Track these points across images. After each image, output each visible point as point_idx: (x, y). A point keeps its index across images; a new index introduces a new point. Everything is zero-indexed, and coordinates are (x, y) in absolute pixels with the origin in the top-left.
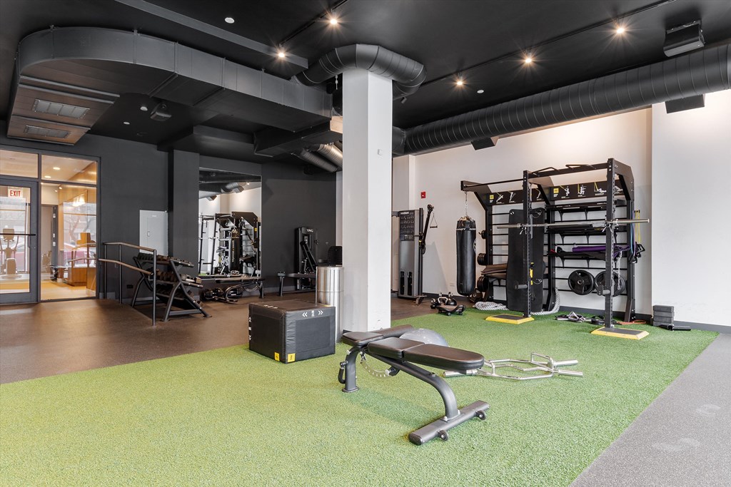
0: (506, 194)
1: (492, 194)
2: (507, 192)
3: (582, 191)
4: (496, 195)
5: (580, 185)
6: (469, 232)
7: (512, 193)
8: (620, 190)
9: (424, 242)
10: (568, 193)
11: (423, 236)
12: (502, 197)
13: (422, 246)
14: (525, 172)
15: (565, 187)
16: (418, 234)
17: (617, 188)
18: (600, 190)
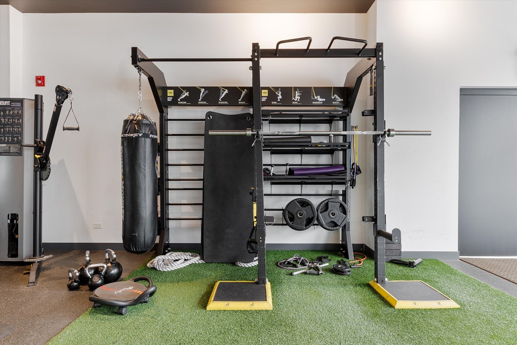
0: (194, 92)
1: (171, 88)
2: (195, 88)
3: (297, 97)
4: (178, 91)
5: (296, 89)
6: (148, 141)
7: (203, 90)
8: (340, 100)
9: (47, 158)
10: (280, 97)
11: (43, 149)
12: (187, 94)
13: (42, 166)
14: (255, 46)
15: (277, 89)
16: (32, 143)
17: (337, 97)
18: (319, 98)
